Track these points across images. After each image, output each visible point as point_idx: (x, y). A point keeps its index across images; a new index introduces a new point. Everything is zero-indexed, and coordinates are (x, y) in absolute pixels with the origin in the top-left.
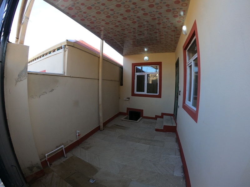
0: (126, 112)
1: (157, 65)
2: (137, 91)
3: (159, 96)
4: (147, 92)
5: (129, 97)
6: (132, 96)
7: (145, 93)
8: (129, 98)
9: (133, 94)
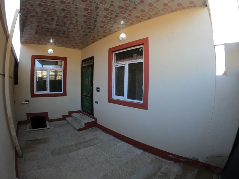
0: (26, 119)
1: (62, 60)
2: (37, 91)
3: (65, 94)
4: (50, 91)
5: (28, 99)
6: (31, 97)
7: (48, 92)
8: (28, 101)
9: (33, 95)
